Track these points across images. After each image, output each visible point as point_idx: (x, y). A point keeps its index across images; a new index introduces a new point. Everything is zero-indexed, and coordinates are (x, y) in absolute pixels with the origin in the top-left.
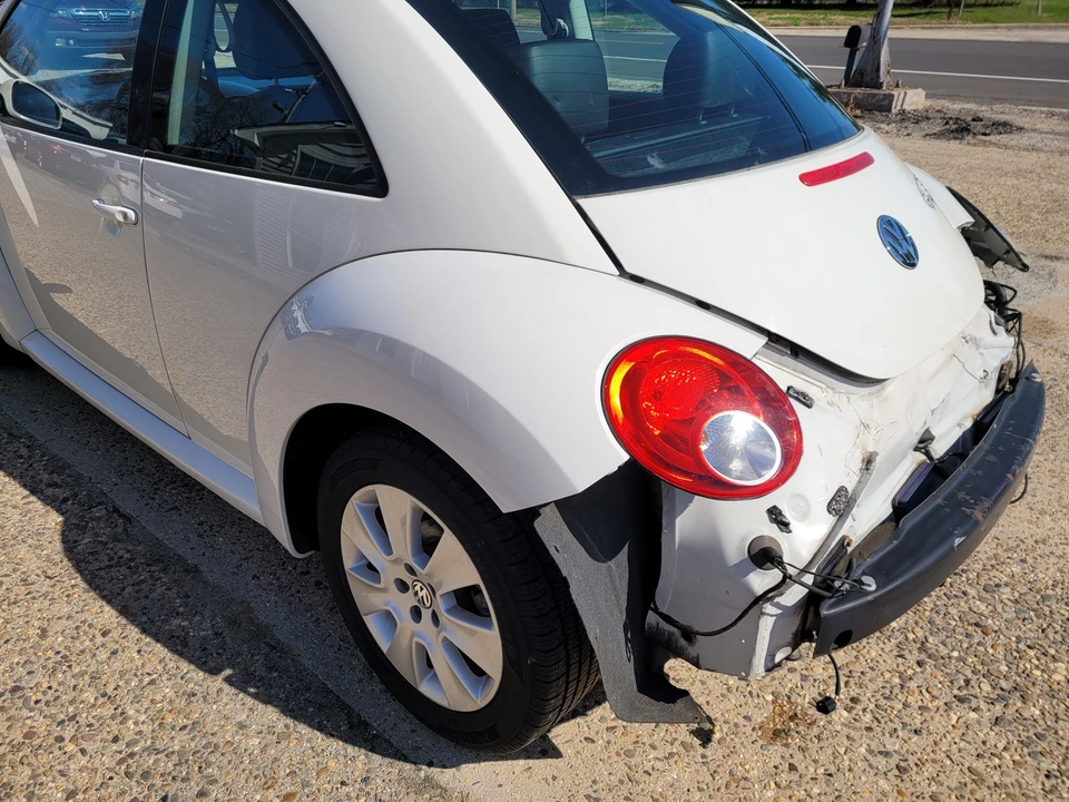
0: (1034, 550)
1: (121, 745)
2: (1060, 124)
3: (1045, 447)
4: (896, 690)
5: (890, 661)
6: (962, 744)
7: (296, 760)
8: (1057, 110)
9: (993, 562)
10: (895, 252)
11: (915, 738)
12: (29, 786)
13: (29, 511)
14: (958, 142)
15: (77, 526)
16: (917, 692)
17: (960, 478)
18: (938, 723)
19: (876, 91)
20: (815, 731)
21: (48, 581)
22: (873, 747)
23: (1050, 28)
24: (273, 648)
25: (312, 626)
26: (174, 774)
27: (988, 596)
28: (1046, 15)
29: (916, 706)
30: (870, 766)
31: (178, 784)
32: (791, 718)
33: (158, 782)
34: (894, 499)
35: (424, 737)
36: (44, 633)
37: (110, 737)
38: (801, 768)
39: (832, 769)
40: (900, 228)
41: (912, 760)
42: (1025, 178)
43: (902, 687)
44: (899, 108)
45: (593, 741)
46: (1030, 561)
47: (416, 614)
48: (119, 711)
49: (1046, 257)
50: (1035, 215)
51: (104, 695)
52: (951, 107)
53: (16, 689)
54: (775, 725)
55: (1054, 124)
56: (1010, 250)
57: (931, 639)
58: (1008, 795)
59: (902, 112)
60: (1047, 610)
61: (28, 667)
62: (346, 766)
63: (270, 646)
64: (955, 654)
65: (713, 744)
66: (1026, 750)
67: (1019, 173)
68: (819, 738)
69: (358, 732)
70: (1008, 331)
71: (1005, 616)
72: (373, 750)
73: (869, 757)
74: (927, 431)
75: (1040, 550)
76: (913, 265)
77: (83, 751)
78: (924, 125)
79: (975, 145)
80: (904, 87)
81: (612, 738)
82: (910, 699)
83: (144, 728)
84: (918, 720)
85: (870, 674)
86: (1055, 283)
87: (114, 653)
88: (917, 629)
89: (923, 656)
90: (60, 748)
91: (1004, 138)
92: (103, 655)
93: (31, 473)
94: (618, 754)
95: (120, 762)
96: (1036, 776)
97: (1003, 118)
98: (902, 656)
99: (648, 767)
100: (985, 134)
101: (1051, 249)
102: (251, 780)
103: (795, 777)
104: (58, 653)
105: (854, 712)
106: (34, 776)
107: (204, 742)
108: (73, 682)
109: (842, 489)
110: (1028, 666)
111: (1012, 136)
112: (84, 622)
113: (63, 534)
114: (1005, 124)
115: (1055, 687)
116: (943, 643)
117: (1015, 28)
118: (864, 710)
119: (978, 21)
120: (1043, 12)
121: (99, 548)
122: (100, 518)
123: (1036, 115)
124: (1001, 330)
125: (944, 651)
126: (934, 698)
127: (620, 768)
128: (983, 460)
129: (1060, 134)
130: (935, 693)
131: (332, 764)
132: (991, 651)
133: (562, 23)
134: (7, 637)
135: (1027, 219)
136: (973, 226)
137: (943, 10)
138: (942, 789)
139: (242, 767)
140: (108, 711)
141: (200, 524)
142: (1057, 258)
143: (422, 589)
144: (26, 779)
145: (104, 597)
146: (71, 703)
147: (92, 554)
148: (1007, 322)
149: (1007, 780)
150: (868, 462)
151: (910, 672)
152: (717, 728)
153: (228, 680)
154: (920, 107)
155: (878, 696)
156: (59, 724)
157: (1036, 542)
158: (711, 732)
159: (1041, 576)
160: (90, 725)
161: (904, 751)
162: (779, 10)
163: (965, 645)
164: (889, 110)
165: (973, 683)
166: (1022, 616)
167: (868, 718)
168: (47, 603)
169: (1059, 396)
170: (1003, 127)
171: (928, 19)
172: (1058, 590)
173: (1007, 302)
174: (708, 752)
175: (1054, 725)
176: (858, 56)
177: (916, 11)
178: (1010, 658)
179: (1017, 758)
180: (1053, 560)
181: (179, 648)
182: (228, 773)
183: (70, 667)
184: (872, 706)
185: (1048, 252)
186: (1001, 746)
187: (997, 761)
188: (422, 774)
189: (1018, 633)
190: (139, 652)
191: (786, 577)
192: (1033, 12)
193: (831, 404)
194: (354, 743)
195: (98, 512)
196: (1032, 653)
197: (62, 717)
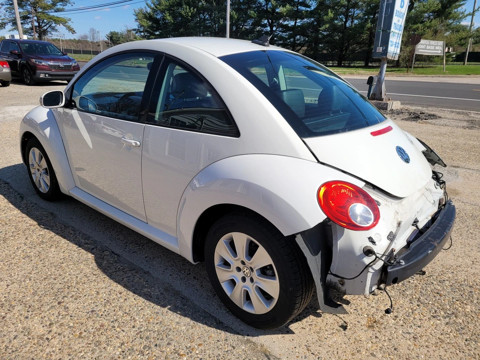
0: (456, 269)
1: (136, 329)
2: (456, 116)
3: (458, 234)
4: (411, 314)
5: (407, 305)
6: (435, 331)
7: (200, 334)
8: (454, 110)
9: (442, 273)
10: (402, 158)
11: (419, 329)
12: (106, 342)
13: (81, 252)
14: (415, 122)
15: (100, 258)
16: (418, 315)
17: (429, 233)
18: (426, 324)
19: (381, 102)
20: (383, 326)
21: (94, 276)
22: (404, 331)
23: (449, 77)
24: (183, 298)
25: (196, 291)
26: (157, 338)
27: (441, 284)
28: (447, 72)
29: (418, 319)
30: (404, 337)
31: (160, 341)
32: (374, 322)
33: (152, 340)
34: (407, 240)
35: (244, 327)
36: (98, 293)
37: (132, 326)
38: (380, 337)
39: (391, 338)
40: (403, 150)
41: (418, 335)
42: (443, 136)
43: (413, 313)
44: (390, 108)
45: (305, 329)
46: (455, 273)
47: (244, 279)
48: (133, 318)
49: (454, 166)
50: (448, 151)
51: (126, 313)
52: (411, 108)
53: (92, 311)
54: (369, 324)
55: (453, 115)
56: (440, 159)
57: (421, 298)
58: (453, 346)
59: (392, 110)
60: (462, 289)
61: (95, 304)
62: (218, 335)
63: (182, 298)
64: (431, 302)
65: (348, 330)
66: (458, 333)
67: (440, 134)
68: (385, 328)
69: (219, 325)
70: (441, 188)
71: (447, 290)
72: (226, 331)
73: (403, 334)
74: (416, 219)
75: (459, 269)
76: (408, 162)
77: (123, 331)
78: (401, 115)
79: (422, 123)
80: (392, 100)
81: (311, 328)
82: (416, 317)
83: (143, 323)
84: (419, 323)
85: (401, 309)
86: (458, 176)
87: (126, 299)
88: (416, 295)
89: (419, 303)
90: (114, 330)
91: (434, 121)
92: (122, 300)
93: (77, 240)
94: (314, 333)
95: (137, 334)
96: (462, 340)
97: (432, 113)
98: (412, 303)
99: (326, 337)
100: (426, 119)
101: (455, 164)
102: (185, 340)
103: (378, 340)
104: (105, 299)
105: (396, 320)
106: (107, 338)
107: (166, 328)
108: (113, 309)
109: (391, 232)
110: (457, 306)
111: (437, 120)
112: (112, 289)
113: (95, 260)
114: (434, 115)
115: (467, 313)
116: (426, 299)
117: (435, 76)
118: (400, 320)
119: (419, 74)
120: (446, 70)
121: (110, 265)
122: (108, 255)
123: (446, 112)
124: (438, 187)
125: (427, 302)
126: (424, 316)
127: (315, 336)
128: (436, 228)
129: (456, 120)
130: (424, 315)
131: (213, 335)
132: (443, 302)
133: (275, 79)
134: (85, 294)
135: (445, 152)
136: (426, 151)
137: (405, 69)
138: (429, 344)
139: (181, 336)
140: (128, 318)
141: (146, 257)
142: (458, 167)
143: (247, 270)
144: (105, 339)
145: (116, 282)
146: (115, 315)
147: (109, 267)
148: (440, 184)
149: (452, 342)
150: (399, 224)
151: (415, 308)
152: (348, 325)
153: (170, 309)
154: (399, 108)
155: (404, 315)
156: (112, 322)
157: (457, 266)
158: (347, 326)
159: (459, 277)
160: (123, 322)
161: (415, 332)
162: (337, 68)
163: (434, 300)
164: (386, 109)
165: (438, 312)
166: (454, 290)
167: (401, 322)
168: (96, 283)
169: (462, 217)
170: (433, 116)
171: (399, 72)
172: (466, 282)
173: (440, 178)
174: (346, 332)
175: (467, 325)
176: (373, 88)
177: (393, 69)
178: (450, 304)
179: (455, 335)
180: (463, 272)
181: (149, 298)
182: (177, 338)
183: (111, 304)
184: (403, 319)
185: (454, 165)
186: (449, 331)
187: (448, 336)
188: (246, 338)
189: (452, 296)
190: (135, 299)
191: (377, 257)
192: (442, 70)
193: (386, 205)
194: (219, 329)
195: (107, 253)
196: (458, 302)
197: (112, 320)
